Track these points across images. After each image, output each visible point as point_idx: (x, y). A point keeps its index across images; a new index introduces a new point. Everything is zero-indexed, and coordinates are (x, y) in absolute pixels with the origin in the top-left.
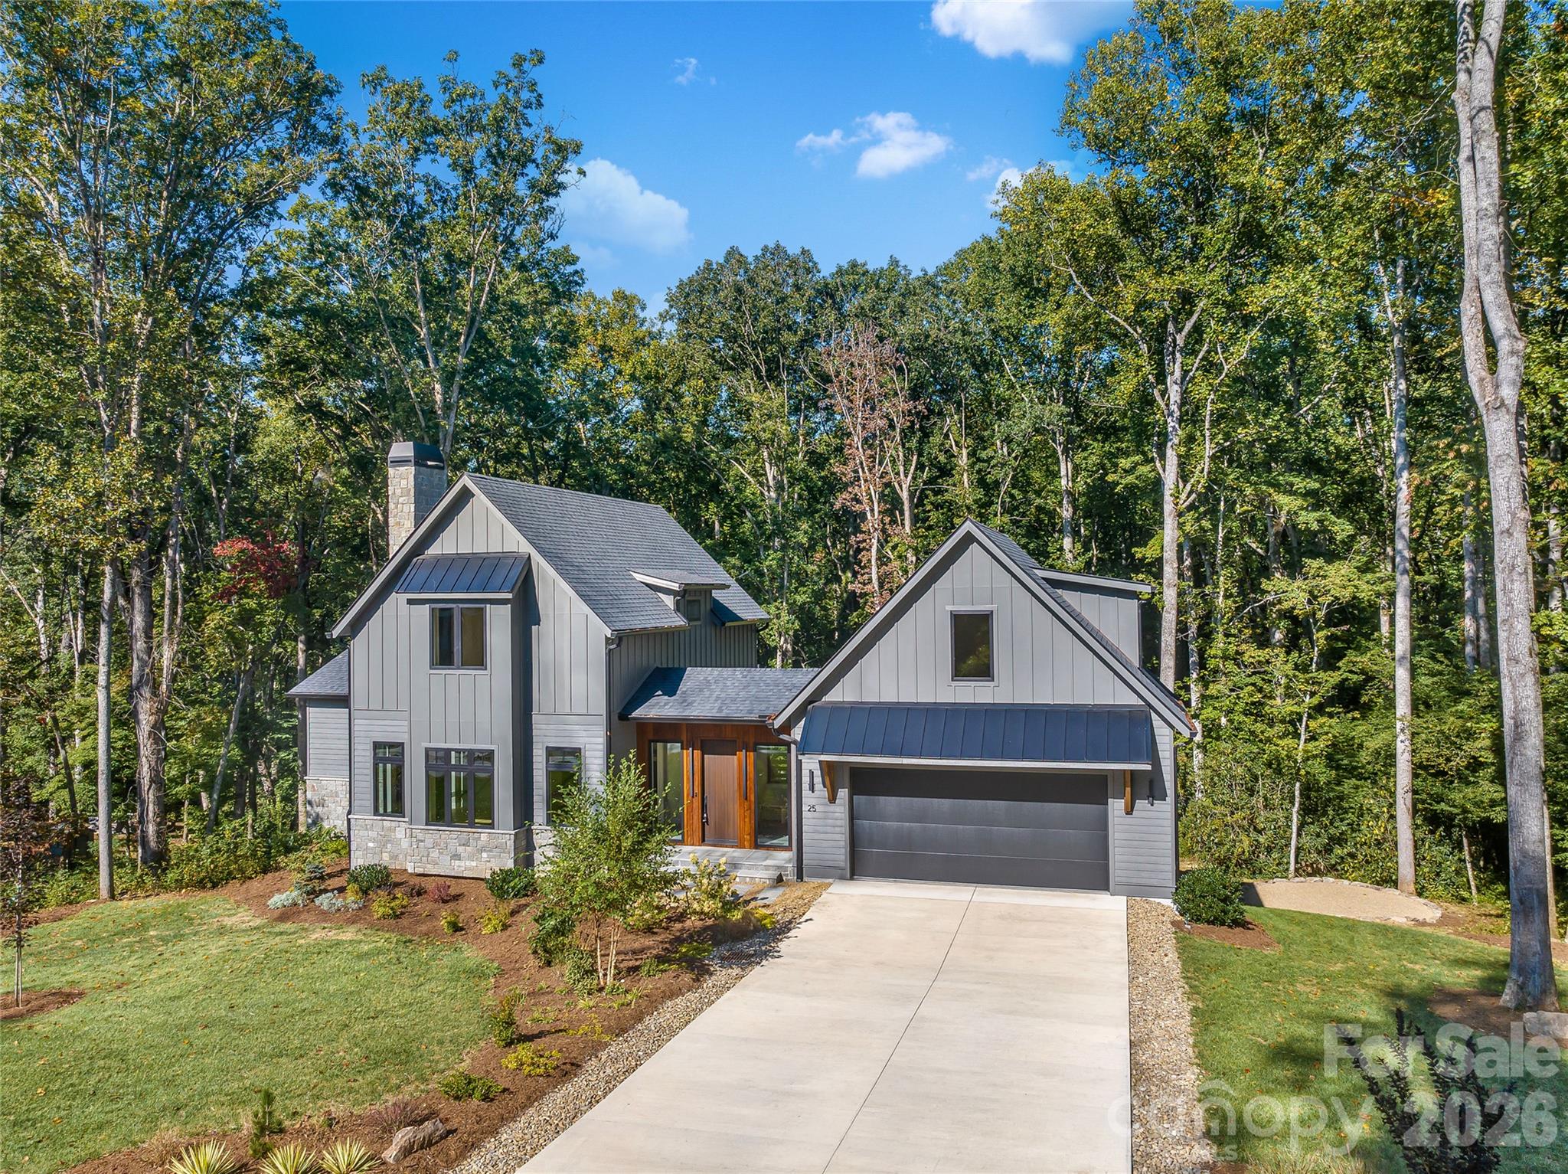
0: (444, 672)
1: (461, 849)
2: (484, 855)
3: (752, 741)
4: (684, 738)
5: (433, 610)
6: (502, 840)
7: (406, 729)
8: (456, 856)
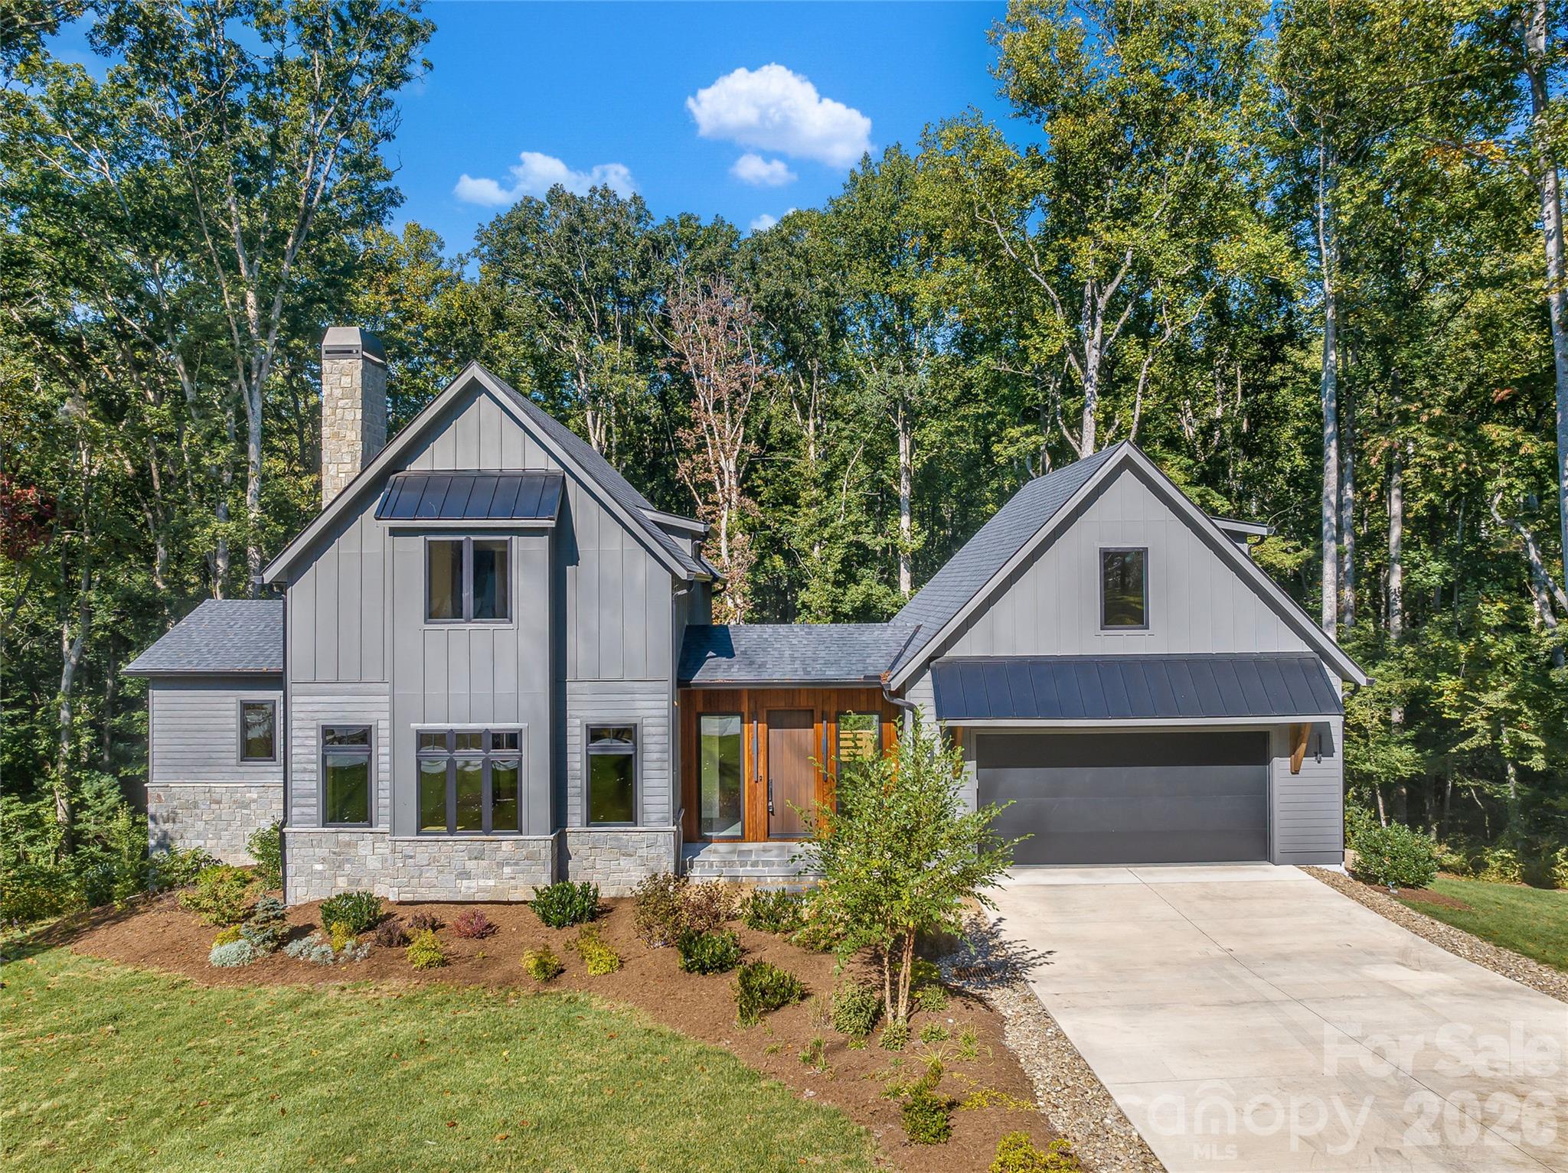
0: (446, 627)
1: (471, 865)
2: (507, 870)
3: (834, 710)
4: (745, 708)
5: (431, 547)
6: (533, 847)
7: (387, 707)
8: (465, 875)
